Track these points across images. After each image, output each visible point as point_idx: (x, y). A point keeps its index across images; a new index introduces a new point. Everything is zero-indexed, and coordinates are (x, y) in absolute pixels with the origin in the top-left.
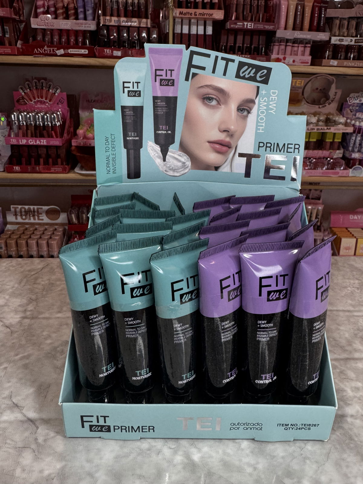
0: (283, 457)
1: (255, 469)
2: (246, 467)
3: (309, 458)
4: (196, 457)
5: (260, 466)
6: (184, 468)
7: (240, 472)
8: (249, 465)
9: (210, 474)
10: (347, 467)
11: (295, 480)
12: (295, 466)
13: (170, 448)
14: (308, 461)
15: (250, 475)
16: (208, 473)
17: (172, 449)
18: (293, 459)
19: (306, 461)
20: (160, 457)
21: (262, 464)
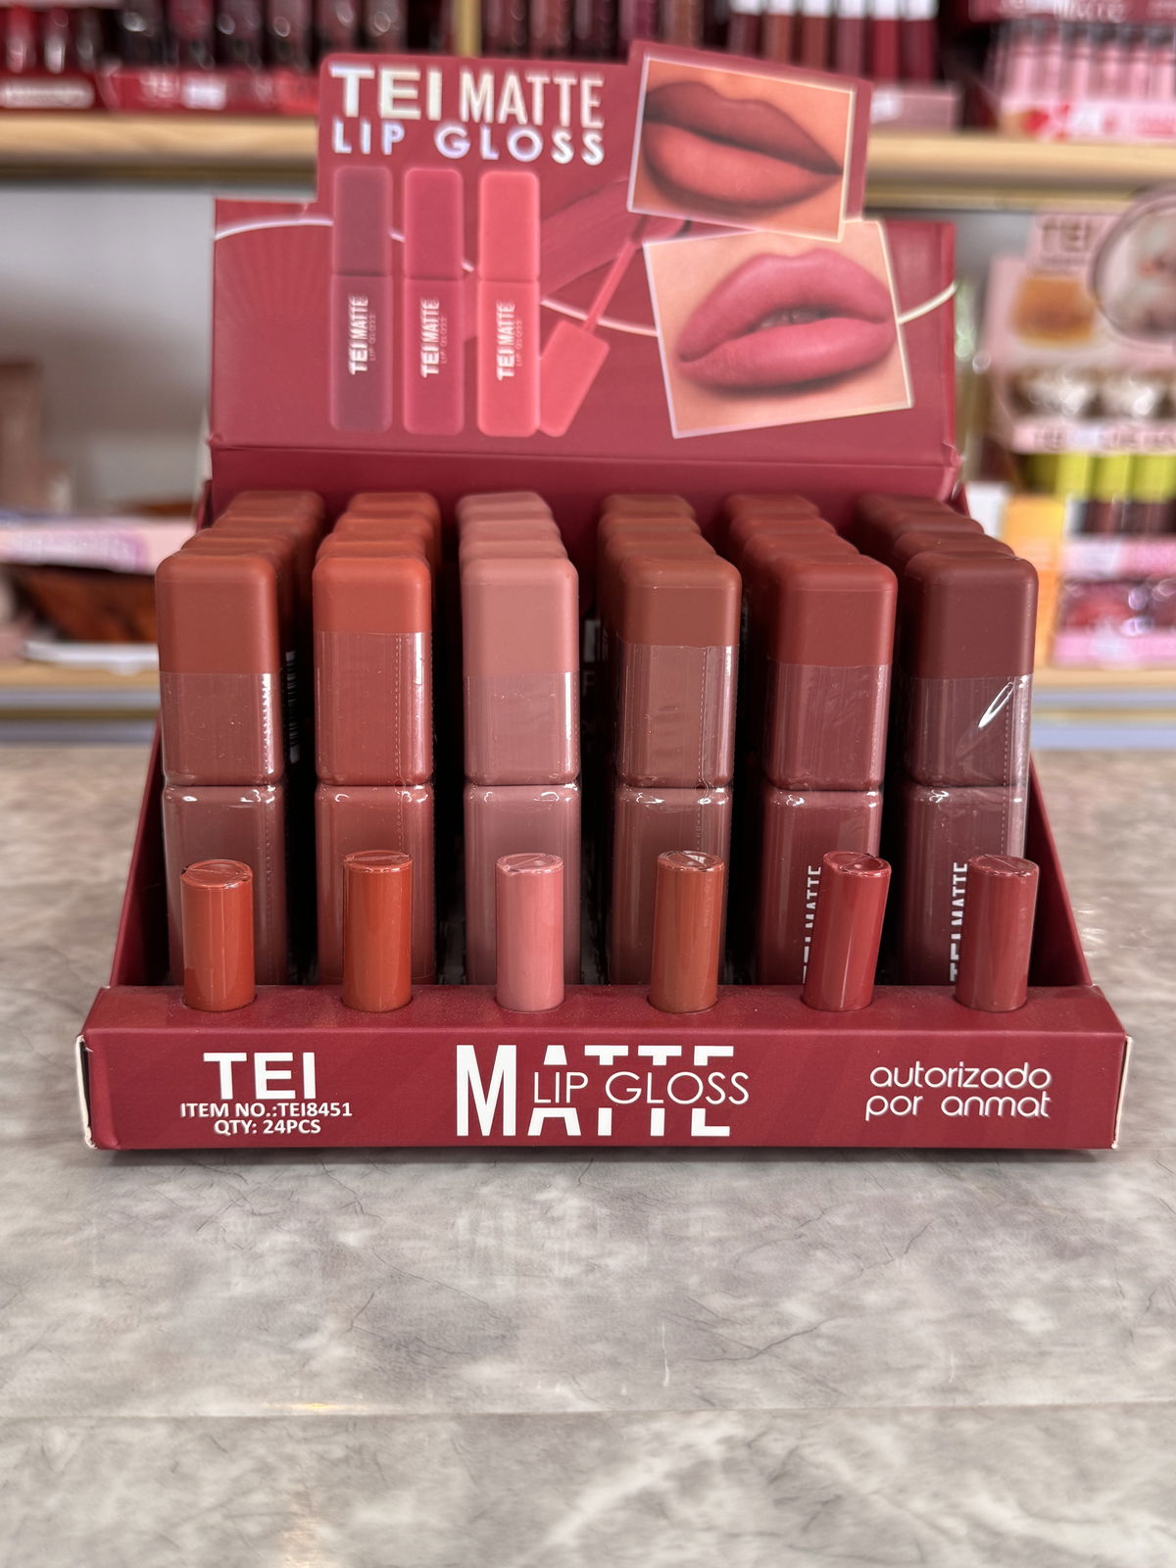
0: (720, 1241)
1: (591, 1268)
2: (555, 1264)
3: (824, 1246)
4: (352, 1236)
5: (613, 1263)
6: (295, 1264)
7: (525, 1275)
8: (572, 1258)
9: (398, 1277)
10: (985, 1271)
11: (751, 1300)
12: (764, 1263)
13: (253, 1214)
14: (820, 1254)
15: (567, 1283)
16: (392, 1277)
17: (260, 1215)
18: (760, 1247)
19: (812, 1252)
20: (206, 1234)
21: (624, 1256)
